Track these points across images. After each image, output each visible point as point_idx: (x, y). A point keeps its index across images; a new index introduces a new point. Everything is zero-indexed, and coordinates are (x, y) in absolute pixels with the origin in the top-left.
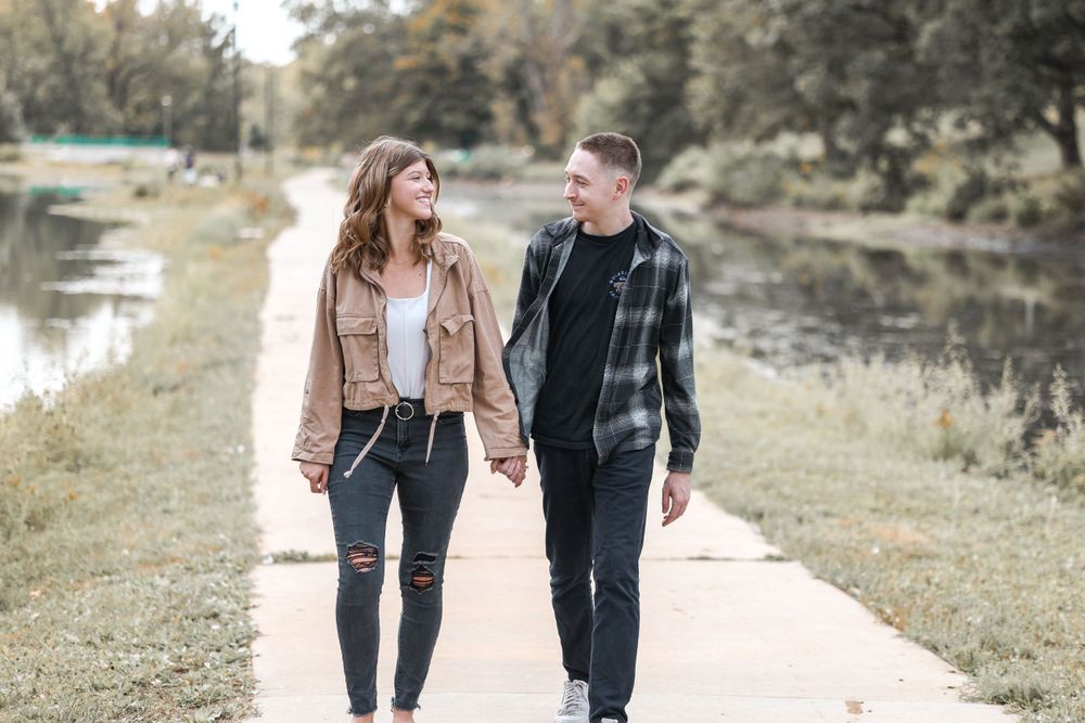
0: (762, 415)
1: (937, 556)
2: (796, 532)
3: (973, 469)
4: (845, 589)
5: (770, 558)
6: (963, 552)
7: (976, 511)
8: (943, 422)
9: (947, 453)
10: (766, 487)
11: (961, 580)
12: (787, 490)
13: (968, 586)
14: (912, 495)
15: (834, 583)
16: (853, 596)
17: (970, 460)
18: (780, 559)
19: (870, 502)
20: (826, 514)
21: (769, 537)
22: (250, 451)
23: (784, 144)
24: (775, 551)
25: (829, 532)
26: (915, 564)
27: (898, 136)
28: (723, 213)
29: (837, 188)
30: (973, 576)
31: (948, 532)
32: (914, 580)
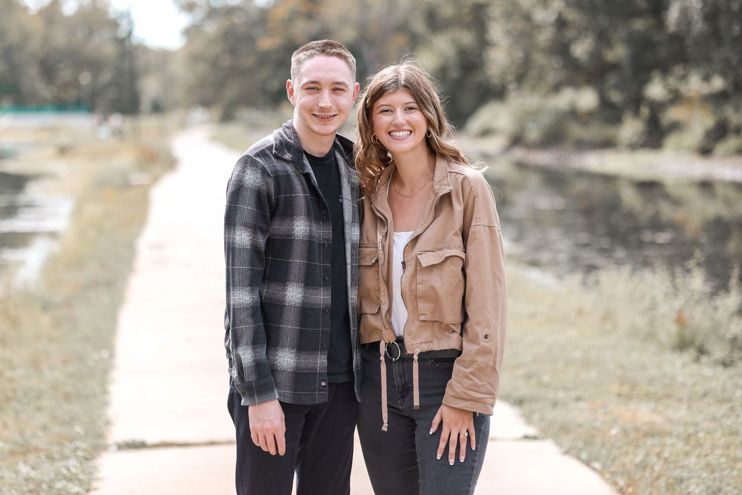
0: (532, 316)
1: (669, 434)
2: (550, 414)
3: (704, 359)
4: (587, 463)
5: (527, 437)
6: (691, 430)
7: (705, 395)
8: (680, 321)
9: (682, 345)
10: (528, 376)
11: (687, 454)
12: (546, 378)
13: (693, 459)
14: (651, 381)
15: (579, 458)
16: (594, 469)
17: (702, 351)
18: (535, 438)
19: (615, 388)
20: (578, 399)
21: (528, 419)
22: (112, 356)
23: (566, 99)
24: (531, 431)
25: (580, 413)
26: (649, 442)
27: (656, 90)
28: (519, 154)
29: (609, 131)
30: (698, 451)
31: (680, 413)
32: (647, 455)
